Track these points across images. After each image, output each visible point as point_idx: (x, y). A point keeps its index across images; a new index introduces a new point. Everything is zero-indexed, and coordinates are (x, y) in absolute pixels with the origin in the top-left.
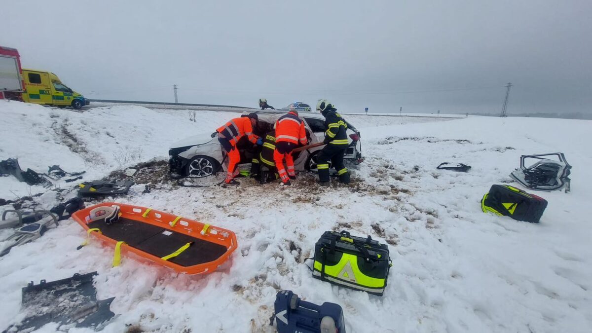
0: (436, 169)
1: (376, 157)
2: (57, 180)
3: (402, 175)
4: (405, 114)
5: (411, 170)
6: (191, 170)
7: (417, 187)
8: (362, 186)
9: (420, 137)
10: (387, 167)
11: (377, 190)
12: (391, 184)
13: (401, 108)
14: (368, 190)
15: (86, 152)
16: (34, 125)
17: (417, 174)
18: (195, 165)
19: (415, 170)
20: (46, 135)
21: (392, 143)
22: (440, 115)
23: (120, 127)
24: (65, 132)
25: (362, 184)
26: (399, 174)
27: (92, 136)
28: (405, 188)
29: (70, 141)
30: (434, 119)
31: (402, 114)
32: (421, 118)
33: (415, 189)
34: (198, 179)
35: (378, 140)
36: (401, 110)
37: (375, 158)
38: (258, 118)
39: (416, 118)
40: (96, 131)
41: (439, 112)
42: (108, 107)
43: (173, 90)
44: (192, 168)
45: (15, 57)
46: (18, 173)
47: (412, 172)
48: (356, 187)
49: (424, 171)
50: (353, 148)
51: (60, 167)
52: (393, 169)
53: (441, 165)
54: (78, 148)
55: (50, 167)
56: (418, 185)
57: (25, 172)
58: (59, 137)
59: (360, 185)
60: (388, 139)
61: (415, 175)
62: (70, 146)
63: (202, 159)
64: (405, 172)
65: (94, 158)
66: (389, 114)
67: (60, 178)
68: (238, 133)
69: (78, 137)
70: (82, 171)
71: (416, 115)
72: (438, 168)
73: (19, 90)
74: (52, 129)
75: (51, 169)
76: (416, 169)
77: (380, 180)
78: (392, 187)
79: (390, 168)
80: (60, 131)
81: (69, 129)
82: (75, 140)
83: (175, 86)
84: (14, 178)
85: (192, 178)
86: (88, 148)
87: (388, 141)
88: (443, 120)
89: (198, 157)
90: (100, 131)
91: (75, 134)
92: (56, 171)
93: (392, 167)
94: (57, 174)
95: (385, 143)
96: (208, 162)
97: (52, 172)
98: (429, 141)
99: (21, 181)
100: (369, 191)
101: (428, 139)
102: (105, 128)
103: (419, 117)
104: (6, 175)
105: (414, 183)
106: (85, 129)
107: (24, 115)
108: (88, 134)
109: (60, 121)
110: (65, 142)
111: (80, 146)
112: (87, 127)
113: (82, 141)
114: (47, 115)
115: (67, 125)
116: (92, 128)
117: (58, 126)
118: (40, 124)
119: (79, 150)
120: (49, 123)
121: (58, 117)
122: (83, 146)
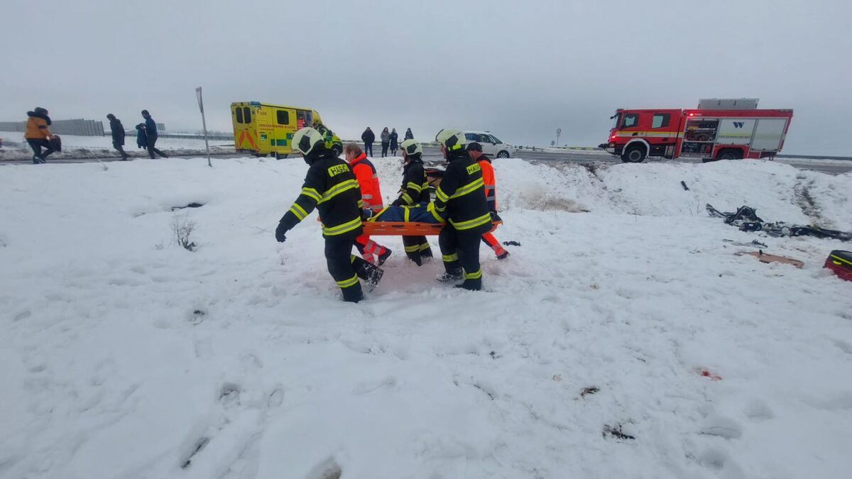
15: (819, 217)
16: (779, 184)
20: (785, 194)
24: (805, 194)
27: (834, 202)
29: (807, 204)
40: (843, 197)
45: (788, 117)
54: (811, 212)
58: (797, 199)
62: (804, 208)
69: (817, 201)
73: (776, 150)
74: (793, 190)
80: (801, 193)
81: (811, 191)
82: (812, 203)
86: (824, 214)
91: (815, 198)
106: (830, 193)
107: (773, 174)
108: (831, 199)
109: (804, 183)
110: (800, 204)
111: (815, 210)
112: (833, 192)
113: (820, 206)
114: (794, 176)
115: (810, 187)
116: (839, 194)
117: (800, 188)
118: (784, 184)
119: (812, 214)
120: (793, 184)
121: (805, 178)
122: (819, 210)
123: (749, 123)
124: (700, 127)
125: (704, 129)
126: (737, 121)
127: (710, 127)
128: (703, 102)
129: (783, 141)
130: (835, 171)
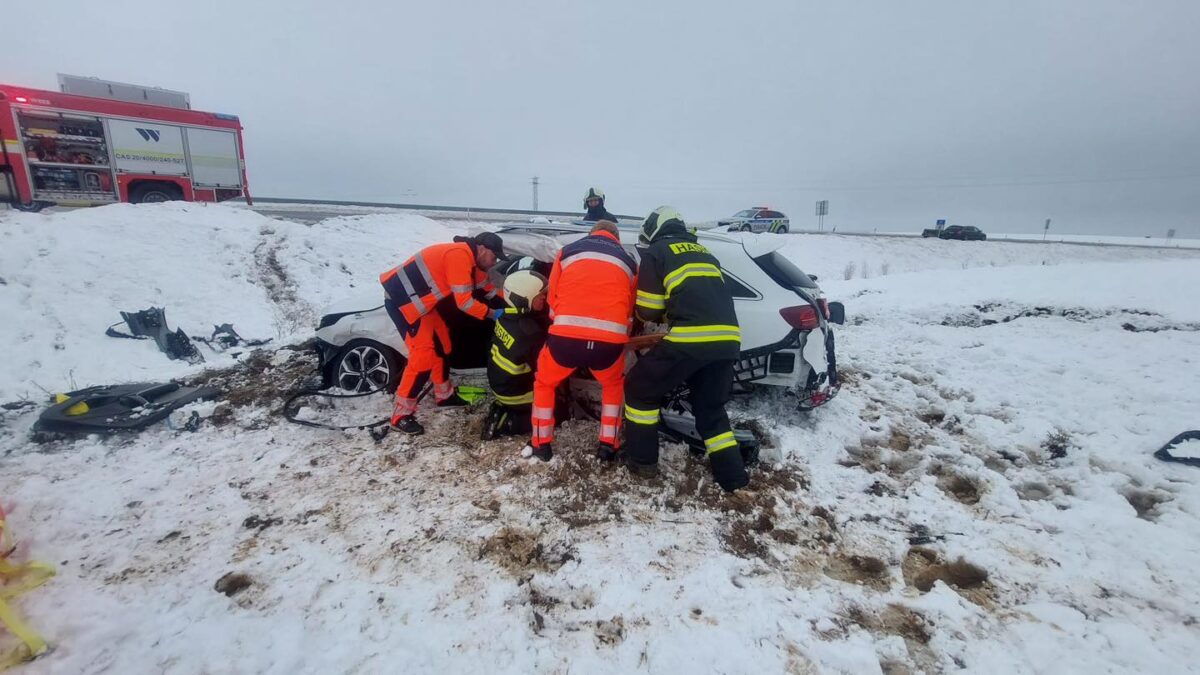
0: (1149, 458)
1: (911, 371)
2: (221, 352)
3: (985, 474)
4: (1059, 238)
5: (1036, 448)
6: (344, 374)
7: (1037, 562)
8: (787, 511)
9: (1095, 308)
10: (935, 418)
11: (840, 547)
12: (919, 520)
13: (1048, 222)
14: (802, 537)
15: (293, 300)
16: (228, 247)
17: (1057, 473)
18: (354, 361)
19: (1049, 454)
20: (238, 265)
21: (995, 322)
22: (1173, 242)
23: (368, 255)
24: (272, 261)
25: (789, 503)
26: (971, 467)
27: (313, 271)
28: (979, 556)
29: (275, 278)
30: (1155, 252)
31: (1049, 237)
32: (1110, 250)
33: (1024, 571)
34: (345, 400)
35: (943, 313)
36: (1047, 227)
37: (904, 377)
38: (504, 244)
39: (1093, 248)
40: (323, 261)
41: (1171, 234)
42: (356, 217)
43: (532, 186)
44: (346, 368)
45: (235, 131)
46: (163, 335)
47: (1035, 460)
48: (757, 512)
49: (1092, 463)
50: (792, 357)
51: (234, 328)
52: (960, 432)
53: (1177, 440)
54: (282, 292)
55: (216, 327)
56: (1047, 546)
57: (173, 333)
58: (256, 271)
59: (780, 506)
60: (984, 310)
61: (1044, 480)
62: (271, 288)
63: (368, 349)
64: (1006, 455)
65: (302, 313)
66: (1010, 236)
67: (227, 348)
68: (429, 285)
69: (289, 271)
70: (267, 338)
71: (1097, 242)
72: (1163, 455)
73: (238, 186)
74: (252, 256)
75: (219, 330)
76: (1058, 449)
77: (876, 489)
78: (919, 535)
79: (949, 427)
80: (265, 259)
81: (280, 256)
82: (283, 277)
83: (536, 178)
84: (154, 342)
85: (333, 396)
86: (300, 294)
87: (980, 316)
88: (1184, 257)
89: (360, 342)
90: (330, 262)
91: (287, 266)
92: (226, 335)
93: (958, 426)
94: (225, 340)
95: (970, 322)
96: (381, 356)
97: (217, 336)
98: (1129, 327)
99: (161, 350)
100: (805, 543)
101: (1127, 319)
102: (341, 256)
103: (1102, 245)
104: (144, 336)
105: (1029, 536)
106: (305, 256)
107: (217, 229)
108: (306, 266)
109: (271, 241)
110: (264, 280)
111: (287, 288)
112: (311, 255)
113: (296, 279)
114: (255, 230)
115: (279, 248)
116: (319, 256)
117: (264, 250)
118: (237, 246)
119: (283, 296)
120: (252, 244)
121: (273, 233)
122: (293, 288)
123: (169, 133)
124: (61, 132)
125: (74, 137)
126: (145, 127)
127: (85, 133)
128: (67, 80)
129: (244, 171)
130: (311, 218)
